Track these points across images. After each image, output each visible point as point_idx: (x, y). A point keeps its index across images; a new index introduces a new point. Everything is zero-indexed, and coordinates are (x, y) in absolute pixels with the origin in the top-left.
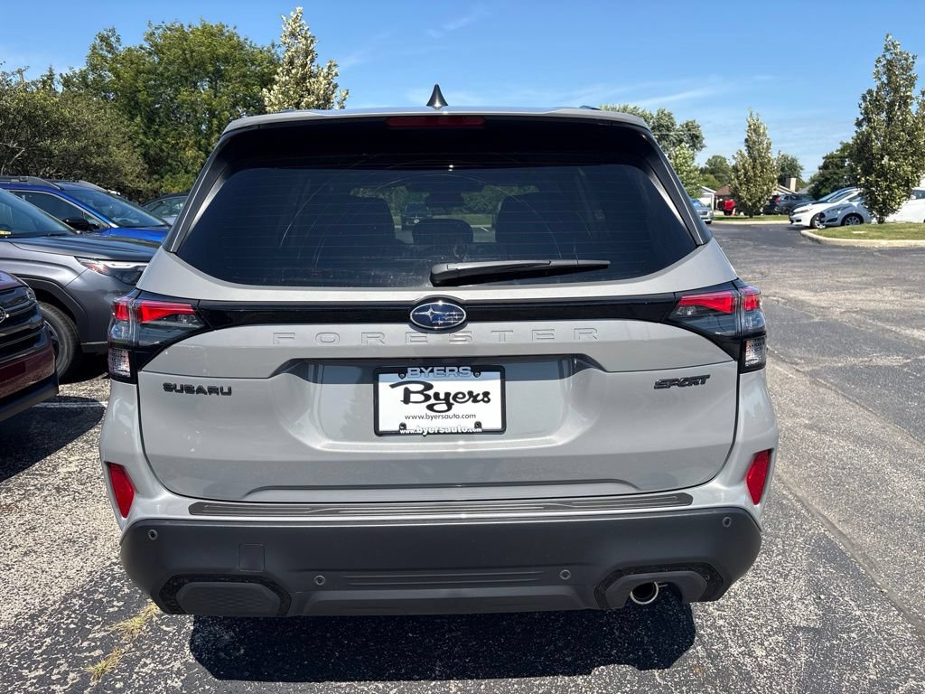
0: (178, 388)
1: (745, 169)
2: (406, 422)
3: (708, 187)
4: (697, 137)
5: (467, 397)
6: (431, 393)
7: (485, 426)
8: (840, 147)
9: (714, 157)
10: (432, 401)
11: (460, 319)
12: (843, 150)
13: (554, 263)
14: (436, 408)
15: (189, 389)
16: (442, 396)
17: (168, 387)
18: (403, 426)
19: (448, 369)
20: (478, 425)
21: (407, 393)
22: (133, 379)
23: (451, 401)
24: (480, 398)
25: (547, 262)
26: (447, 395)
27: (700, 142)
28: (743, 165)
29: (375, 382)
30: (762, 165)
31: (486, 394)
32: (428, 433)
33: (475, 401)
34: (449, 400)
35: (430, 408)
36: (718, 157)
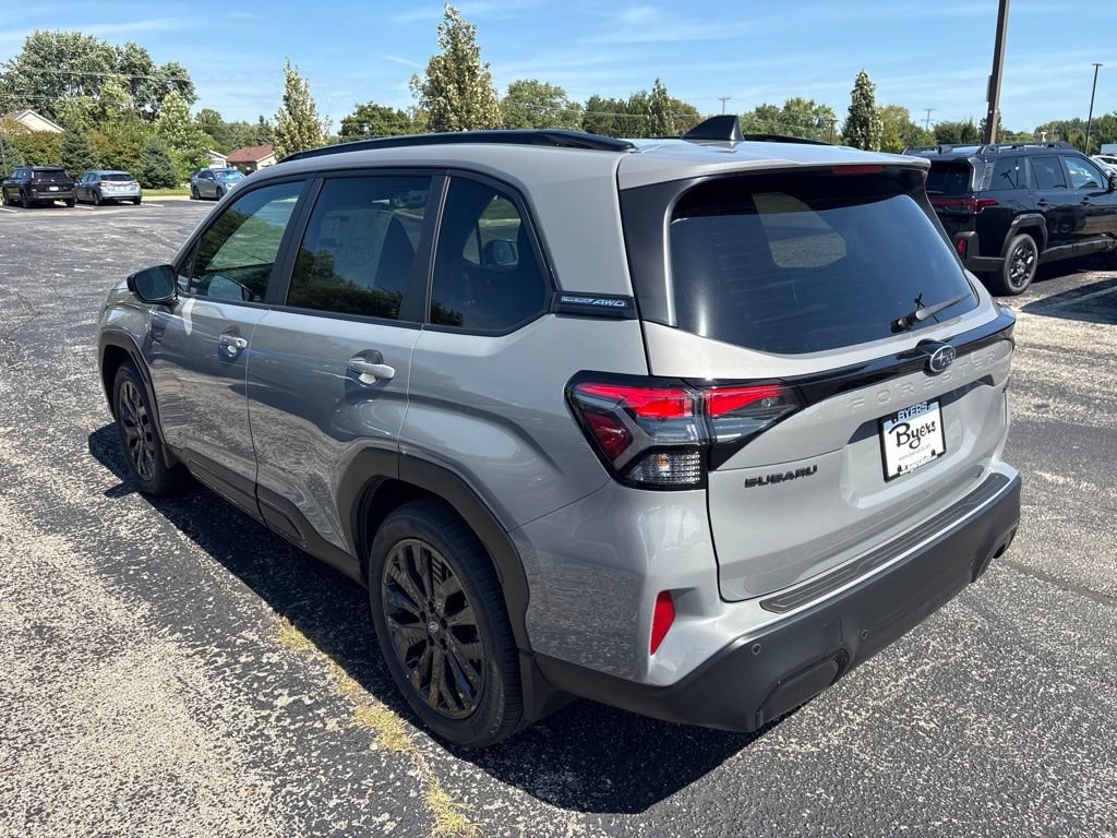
0: (765, 480)
1: (289, 132)
3: (215, 150)
4: (186, 84)
8: (356, 110)
9: (204, 111)
12: (359, 113)
15: (774, 479)
17: (749, 483)
22: (703, 484)
27: (190, 93)
28: (288, 128)
30: (309, 129)
36: (211, 111)
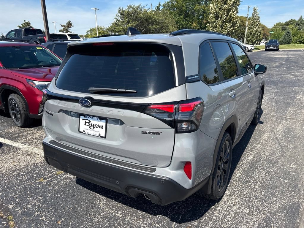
2: (85, 130)
5: (98, 126)
6: (90, 123)
7: (101, 135)
10: (90, 126)
11: (89, 104)
13: (119, 90)
14: (91, 128)
16: (92, 125)
18: (84, 131)
19: (94, 117)
20: (100, 135)
21: (86, 122)
23: (94, 127)
24: (101, 127)
25: (116, 90)
26: (94, 125)
29: (80, 118)
31: (102, 126)
32: (89, 134)
33: (100, 128)
34: (94, 126)
35: (90, 127)
